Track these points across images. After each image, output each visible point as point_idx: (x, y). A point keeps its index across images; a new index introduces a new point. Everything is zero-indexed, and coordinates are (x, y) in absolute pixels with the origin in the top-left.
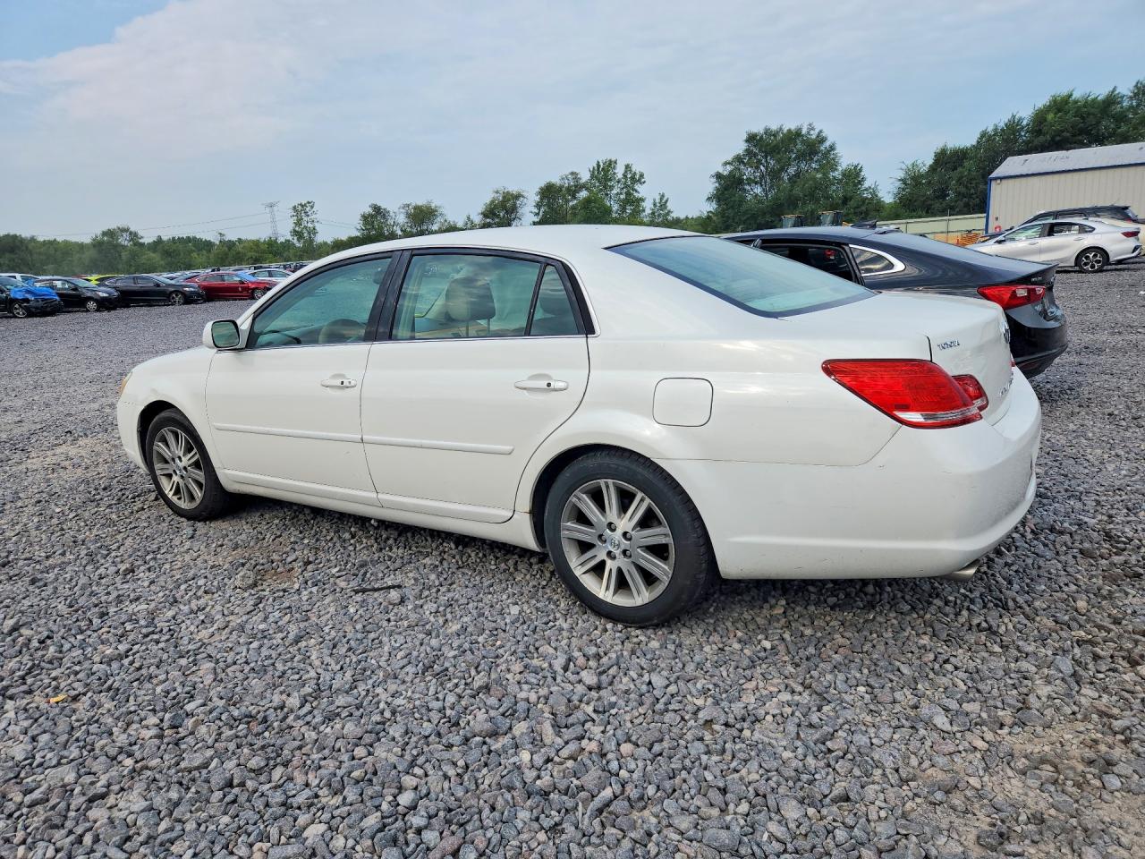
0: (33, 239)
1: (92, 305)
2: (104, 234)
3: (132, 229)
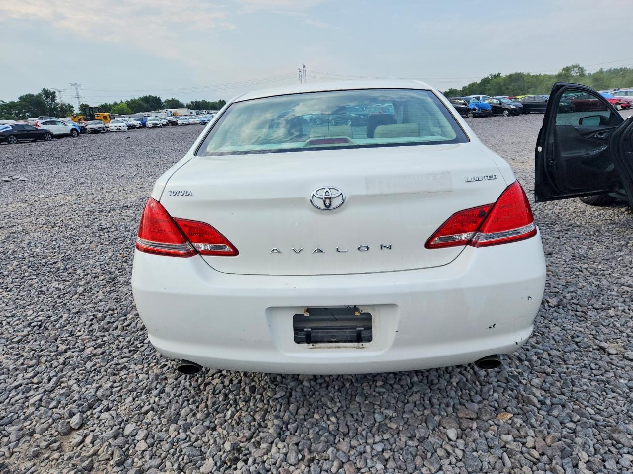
0: (528, 75)
1: (506, 112)
2: (564, 70)
3: (581, 66)
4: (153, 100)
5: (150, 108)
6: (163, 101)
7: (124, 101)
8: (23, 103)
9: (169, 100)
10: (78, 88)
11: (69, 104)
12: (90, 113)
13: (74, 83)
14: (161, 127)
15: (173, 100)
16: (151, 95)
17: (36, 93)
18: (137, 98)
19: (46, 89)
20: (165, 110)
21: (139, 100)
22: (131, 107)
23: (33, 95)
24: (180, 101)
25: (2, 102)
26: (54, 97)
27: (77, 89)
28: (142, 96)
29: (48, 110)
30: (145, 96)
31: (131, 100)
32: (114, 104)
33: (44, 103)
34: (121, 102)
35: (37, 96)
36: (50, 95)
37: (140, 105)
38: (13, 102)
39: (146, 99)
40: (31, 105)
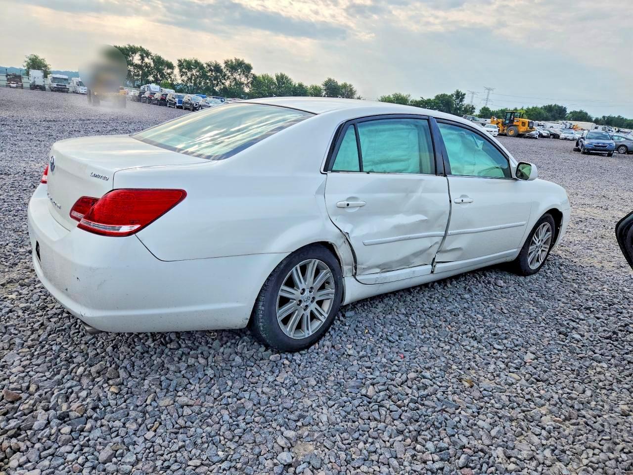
4: (557, 110)
5: (550, 117)
6: (568, 111)
7: (525, 108)
8: (437, 101)
9: (576, 112)
10: (491, 92)
11: (473, 106)
12: (511, 117)
13: (488, 87)
14: (536, 138)
15: (581, 112)
16: (557, 104)
17: (449, 94)
18: (540, 106)
19: (459, 91)
20: (565, 122)
21: (542, 108)
22: (529, 115)
23: (447, 95)
24: (589, 114)
25: (421, 99)
26: (463, 98)
27: (488, 93)
28: (546, 105)
29: (453, 109)
30: (550, 104)
31: (533, 107)
32: (514, 110)
33: (453, 103)
34: (522, 109)
35: (450, 96)
36: (460, 96)
37: (540, 113)
38: (430, 100)
39: (549, 109)
40: (442, 103)
